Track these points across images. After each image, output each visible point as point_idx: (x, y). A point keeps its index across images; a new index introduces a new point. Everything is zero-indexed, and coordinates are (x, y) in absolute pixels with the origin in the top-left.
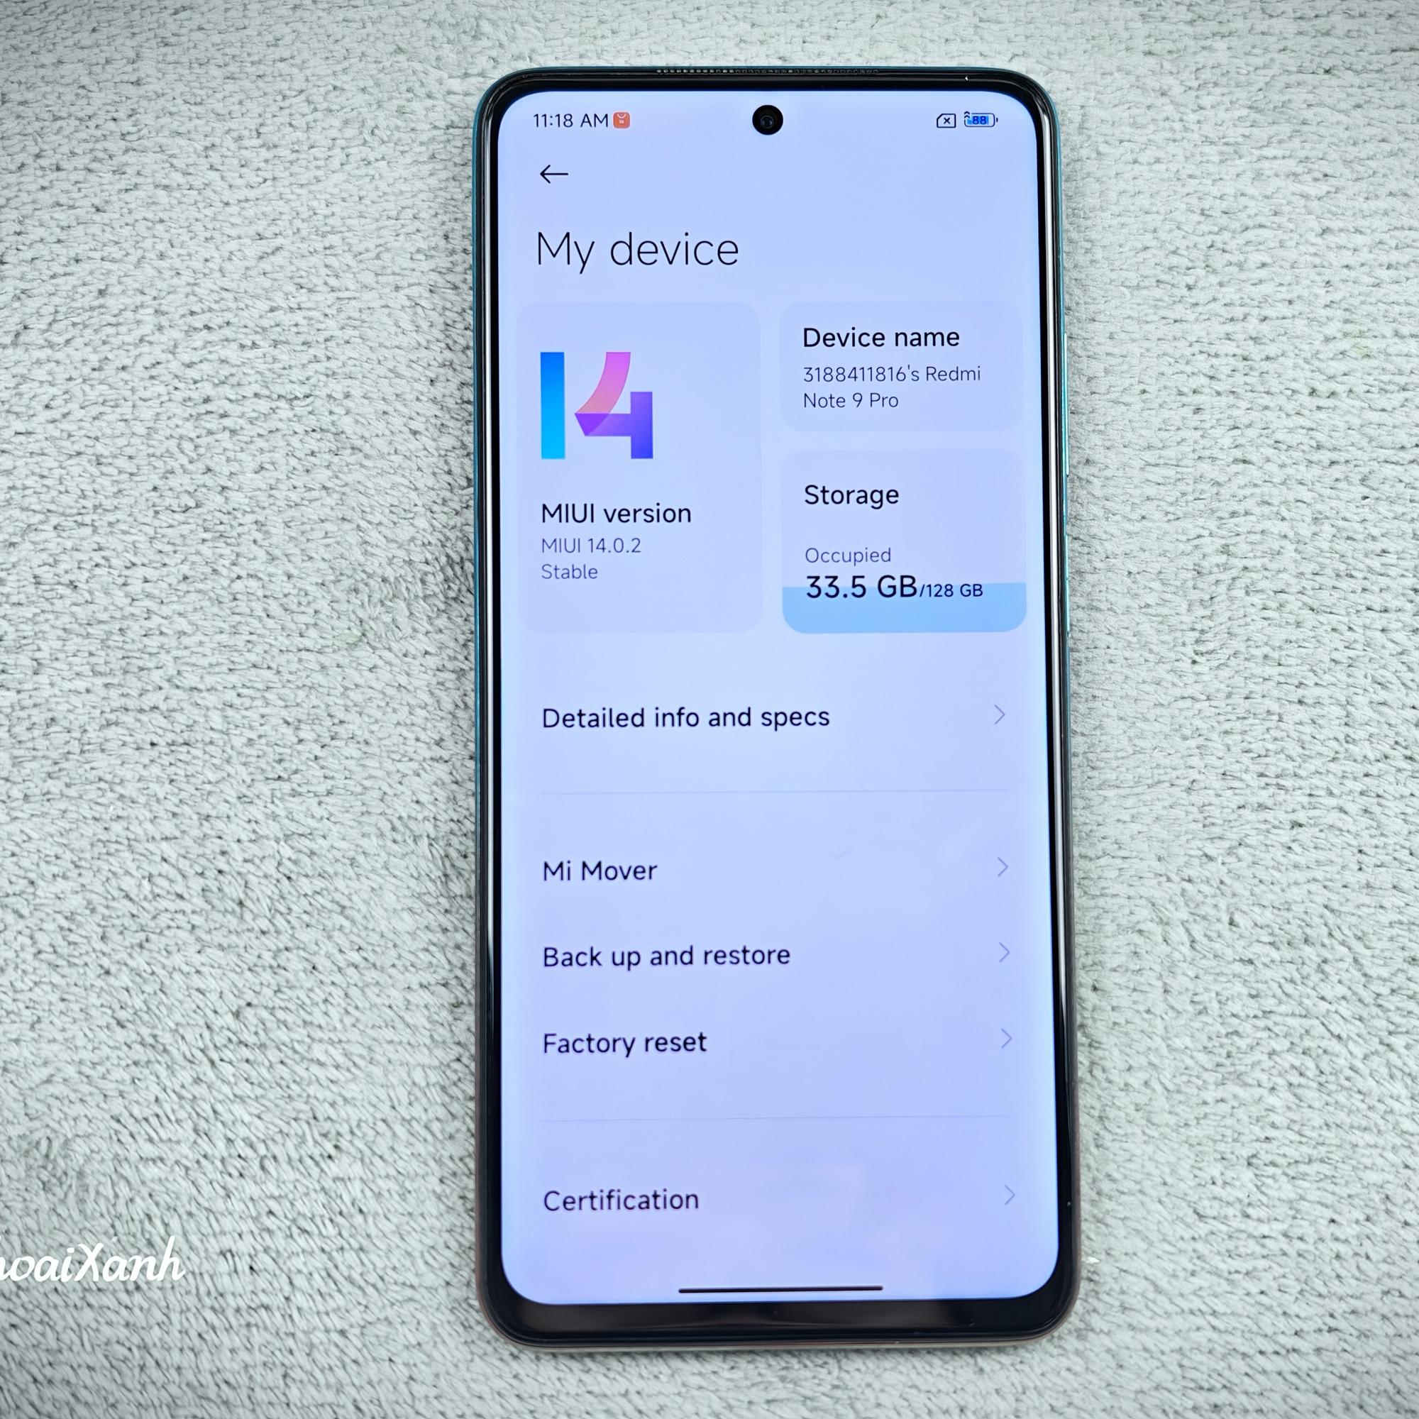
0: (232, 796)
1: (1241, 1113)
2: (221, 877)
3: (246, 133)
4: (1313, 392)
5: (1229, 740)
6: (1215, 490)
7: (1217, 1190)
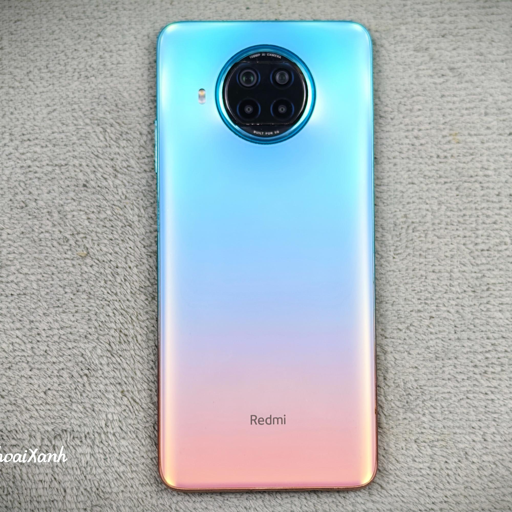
0: (41, 313)
1: (412, 424)
2: (38, 343)
3: (42, 67)
4: (438, 157)
5: (407, 286)
6: (401, 194)
7: (404, 452)
